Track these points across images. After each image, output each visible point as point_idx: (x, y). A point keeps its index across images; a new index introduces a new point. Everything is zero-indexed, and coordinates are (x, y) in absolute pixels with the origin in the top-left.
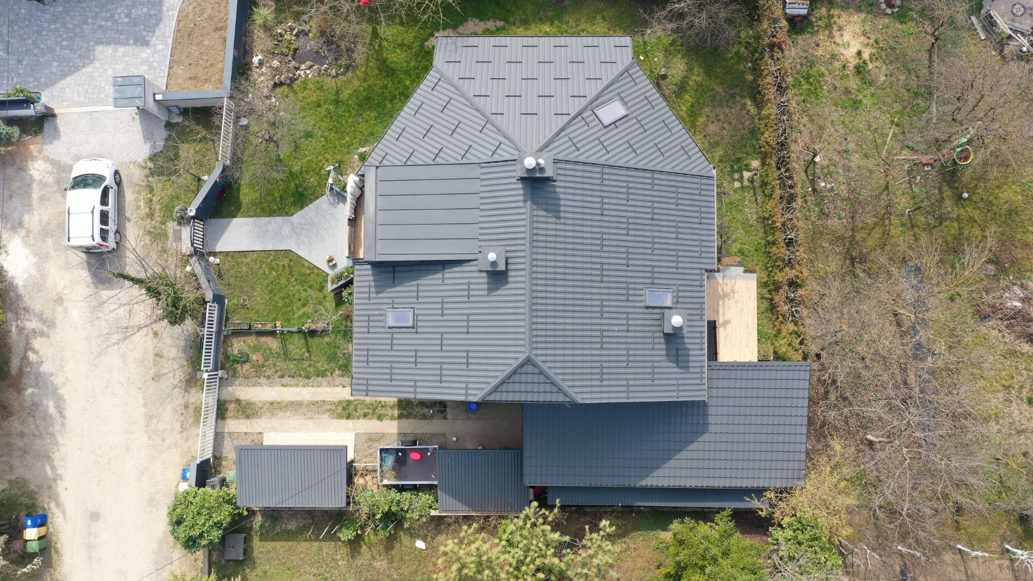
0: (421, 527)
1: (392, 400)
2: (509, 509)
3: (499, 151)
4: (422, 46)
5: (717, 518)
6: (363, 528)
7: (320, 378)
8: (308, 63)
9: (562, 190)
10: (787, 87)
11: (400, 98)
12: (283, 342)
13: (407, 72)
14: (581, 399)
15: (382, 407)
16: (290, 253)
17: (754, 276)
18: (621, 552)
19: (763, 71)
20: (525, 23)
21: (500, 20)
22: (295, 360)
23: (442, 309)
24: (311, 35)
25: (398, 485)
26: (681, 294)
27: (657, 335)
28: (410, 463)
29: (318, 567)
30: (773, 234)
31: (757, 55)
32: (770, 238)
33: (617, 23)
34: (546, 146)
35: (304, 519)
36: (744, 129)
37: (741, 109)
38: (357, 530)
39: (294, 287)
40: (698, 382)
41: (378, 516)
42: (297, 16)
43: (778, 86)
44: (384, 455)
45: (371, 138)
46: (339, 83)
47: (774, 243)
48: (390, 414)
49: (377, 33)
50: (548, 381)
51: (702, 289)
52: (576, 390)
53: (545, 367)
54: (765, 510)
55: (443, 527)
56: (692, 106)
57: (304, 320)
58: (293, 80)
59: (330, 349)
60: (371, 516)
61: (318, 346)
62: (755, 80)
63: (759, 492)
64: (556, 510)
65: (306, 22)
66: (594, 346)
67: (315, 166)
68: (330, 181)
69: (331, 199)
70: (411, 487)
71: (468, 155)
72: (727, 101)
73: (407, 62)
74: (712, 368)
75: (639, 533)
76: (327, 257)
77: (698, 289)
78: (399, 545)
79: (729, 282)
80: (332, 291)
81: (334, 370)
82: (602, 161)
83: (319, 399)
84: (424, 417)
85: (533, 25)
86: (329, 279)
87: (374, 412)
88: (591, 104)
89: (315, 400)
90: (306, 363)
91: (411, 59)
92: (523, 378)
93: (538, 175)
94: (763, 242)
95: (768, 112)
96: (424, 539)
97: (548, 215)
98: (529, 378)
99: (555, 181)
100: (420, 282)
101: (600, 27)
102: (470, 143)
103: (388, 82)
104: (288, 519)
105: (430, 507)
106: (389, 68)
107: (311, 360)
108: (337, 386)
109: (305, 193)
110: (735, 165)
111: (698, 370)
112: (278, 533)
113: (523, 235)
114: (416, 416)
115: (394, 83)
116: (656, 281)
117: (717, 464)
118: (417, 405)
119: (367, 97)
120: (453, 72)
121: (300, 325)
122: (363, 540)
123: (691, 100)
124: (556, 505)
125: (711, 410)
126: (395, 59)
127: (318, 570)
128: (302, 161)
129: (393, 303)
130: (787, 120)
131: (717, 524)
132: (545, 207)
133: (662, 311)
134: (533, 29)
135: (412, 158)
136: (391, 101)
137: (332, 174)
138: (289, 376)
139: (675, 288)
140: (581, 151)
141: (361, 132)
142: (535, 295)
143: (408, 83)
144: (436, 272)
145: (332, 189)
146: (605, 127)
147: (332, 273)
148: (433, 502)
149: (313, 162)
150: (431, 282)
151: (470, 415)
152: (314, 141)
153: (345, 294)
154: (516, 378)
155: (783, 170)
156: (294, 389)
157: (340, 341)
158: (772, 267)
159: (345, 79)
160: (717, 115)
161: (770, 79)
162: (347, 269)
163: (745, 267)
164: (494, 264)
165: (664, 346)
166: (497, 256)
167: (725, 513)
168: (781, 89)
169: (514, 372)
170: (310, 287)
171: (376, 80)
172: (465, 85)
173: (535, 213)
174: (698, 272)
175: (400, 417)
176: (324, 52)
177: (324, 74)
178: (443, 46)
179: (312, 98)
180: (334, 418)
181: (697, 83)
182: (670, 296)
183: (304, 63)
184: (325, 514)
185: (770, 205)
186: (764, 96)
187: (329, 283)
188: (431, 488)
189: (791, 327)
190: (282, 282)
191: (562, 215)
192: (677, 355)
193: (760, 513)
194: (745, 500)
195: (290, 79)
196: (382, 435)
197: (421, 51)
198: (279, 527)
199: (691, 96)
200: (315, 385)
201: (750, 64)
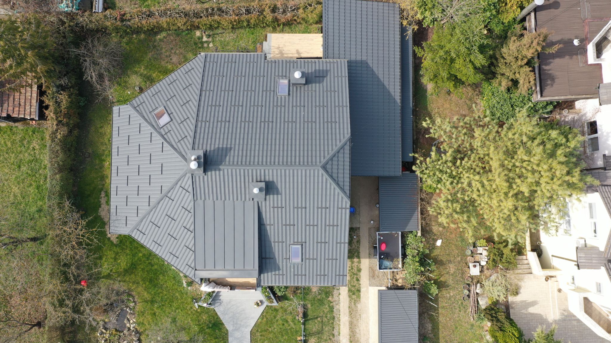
0: (428, 242)
1: (348, 263)
2: (416, 186)
3: (186, 188)
4: (116, 246)
5: (419, 55)
6: (430, 280)
7: (334, 310)
8: (126, 321)
9: (213, 146)
10: (149, 11)
11: (151, 260)
12: (311, 335)
13: (134, 255)
14: (348, 135)
15: (352, 269)
16: (253, 331)
17: (268, 35)
18: (440, 117)
19: (138, 26)
20: (103, 178)
21: (100, 194)
22: (322, 327)
23: (290, 225)
24: (106, 320)
25: (402, 257)
26: (280, 74)
27: (306, 89)
28: (388, 250)
29: (455, 309)
30: (243, 21)
31: (128, 30)
32: (245, 24)
33: (105, 119)
34: (183, 156)
35: (425, 318)
36: (176, 40)
37: (163, 42)
38: (431, 283)
39: (275, 328)
40: (336, 65)
41: (423, 269)
42: (94, 329)
43: (149, 17)
44: (383, 267)
45: (177, 279)
46: (139, 301)
47: (248, 21)
48: (357, 264)
49: (106, 276)
50: (337, 155)
51: (277, 61)
52: (342, 138)
53: (327, 157)
54: (414, 27)
55: (428, 228)
56: (160, 72)
57: (296, 322)
58: (137, 332)
59: (315, 303)
60: (422, 273)
61: (313, 312)
62: (145, 32)
63: (403, 30)
64: (416, 155)
65: (98, 324)
66: (314, 127)
67: (195, 316)
68: (205, 305)
69: (217, 305)
70: (403, 250)
71: (188, 209)
72: (158, 50)
73: (127, 255)
74: (327, 57)
75: (428, 106)
76: (256, 306)
77: (277, 64)
78: (440, 256)
79: (272, 50)
80: (277, 302)
81: (329, 301)
82: (194, 122)
83: (348, 310)
84: (358, 242)
85: (104, 173)
86: (270, 305)
87: (356, 274)
88: (156, 129)
89: (348, 313)
90: (325, 320)
91: (125, 253)
92: (335, 171)
93: (202, 160)
94: (247, 29)
95: (165, 23)
96: (436, 240)
97: (229, 155)
98: (335, 167)
99: (206, 151)
100: (272, 240)
101: (106, 129)
102: (180, 208)
103: (140, 268)
104: (425, 329)
105: (416, 236)
106: (130, 267)
107: (323, 316)
108: (339, 298)
109: (213, 322)
110: (199, 46)
111: (328, 64)
112: (434, 336)
113: (242, 171)
114: (358, 247)
115: (141, 264)
116: (272, 89)
117: (386, 56)
118: (351, 246)
119: (149, 282)
120: (133, 221)
121: (300, 323)
122: (437, 279)
123: (156, 73)
124: (413, 156)
125: (353, 58)
126: (125, 263)
127: (456, 309)
128: (192, 324)
129: (286, 259)
130: (170, 11)
131: (423, 55)
132: (224, 157)
133: (291, 85)
134: (107, 172)
135: (190, 247)
136: (152, 266)
137: (200, 304)
138: (333, 330)
139: (276, 78)
140: (187, 134)
141: (173, 285)
142: (281, 163)
143: (140, 255)
144: (266, 230)
145: (210, 304)
146: (172, 120)
147: (266, 303)
148: (413, 234)
149: (192, 317)
150: (272, 232)
151: (357, 212)
152: (178, 317)
153: (279, 294)
154: (335, 175)
155: (202, 15)
156: (341, 327)
157: (310, 297)
158: (263, 24)
159: (137, 296)
160: (167, 56)
161: (144, 22)
162: (264, 293)
163: (263, 41)
164: (261, 190)
165: (314, 85)
166: (255, 187)
167: (416, 51)
168: (150, 15)
169: (331, 177)
170: (275, 317)
171: (138, 276)
172: (142, 213)
173: (227, 163)
174: (266, 64)
175: (358, 257)
176: (118, 310)
177: (134, 311)
178: (115, 229)
179: (149, 319)
180: (360, 301)
181: (146, 69)
182: (281, 81)
183: (125, 324)
184: (421, 305)
185: (224, 23)
186: (155, 26)
187: (273, 304)
188: (403, 236)
189: (301, 11)
190: (272, 337)
191: (229, 146)
192: (319, 77)
193: (416, 29)
194: (408, 39)
195: (136, 334)
196: (370, 269)
197: (120, 246)
198: (430, 335)
199: (154, 73)
200: (339, 313)
201: (134, 36)
